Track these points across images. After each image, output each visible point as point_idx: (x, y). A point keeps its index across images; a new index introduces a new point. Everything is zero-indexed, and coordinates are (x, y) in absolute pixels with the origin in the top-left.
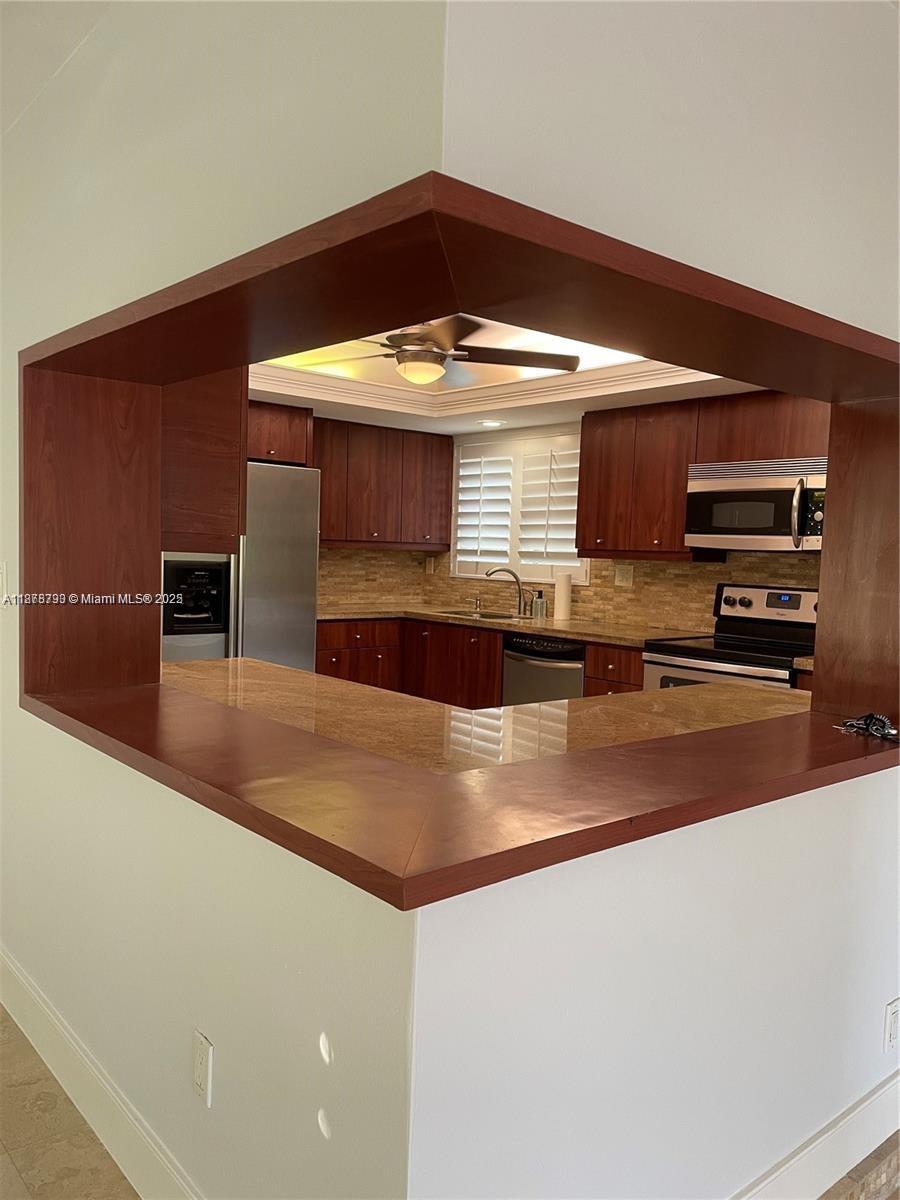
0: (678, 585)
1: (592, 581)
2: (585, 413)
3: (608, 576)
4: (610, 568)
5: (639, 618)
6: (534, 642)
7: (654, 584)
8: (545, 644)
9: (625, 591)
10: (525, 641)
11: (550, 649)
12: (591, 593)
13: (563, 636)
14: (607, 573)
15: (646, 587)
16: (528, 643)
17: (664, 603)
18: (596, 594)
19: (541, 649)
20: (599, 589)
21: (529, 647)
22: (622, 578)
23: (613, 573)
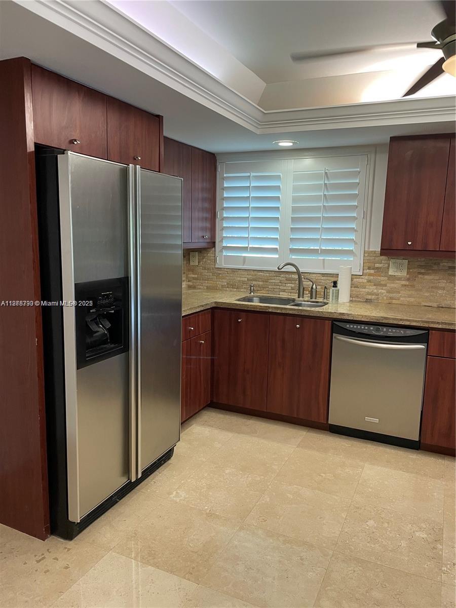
1: (365, 272)
2: (391, 137)
3: (381, 268)
4: (383, 262)
5: (412, 300)
6: (372, 328)
7: (428, 274)
8: (385, 329)
9: (399, 279)
10: (361, 327)
11: (391, 334)
12: (364, 280)
13: (407, 323)
14: (381, 265)
15: (420, 276)
16: (364, 329)
17: (438, 288)
18: (369, 281)
19: (381, 333)
20: (372, 277)
21: (366, 332)
22: (397, 270)
23: (387, 265)
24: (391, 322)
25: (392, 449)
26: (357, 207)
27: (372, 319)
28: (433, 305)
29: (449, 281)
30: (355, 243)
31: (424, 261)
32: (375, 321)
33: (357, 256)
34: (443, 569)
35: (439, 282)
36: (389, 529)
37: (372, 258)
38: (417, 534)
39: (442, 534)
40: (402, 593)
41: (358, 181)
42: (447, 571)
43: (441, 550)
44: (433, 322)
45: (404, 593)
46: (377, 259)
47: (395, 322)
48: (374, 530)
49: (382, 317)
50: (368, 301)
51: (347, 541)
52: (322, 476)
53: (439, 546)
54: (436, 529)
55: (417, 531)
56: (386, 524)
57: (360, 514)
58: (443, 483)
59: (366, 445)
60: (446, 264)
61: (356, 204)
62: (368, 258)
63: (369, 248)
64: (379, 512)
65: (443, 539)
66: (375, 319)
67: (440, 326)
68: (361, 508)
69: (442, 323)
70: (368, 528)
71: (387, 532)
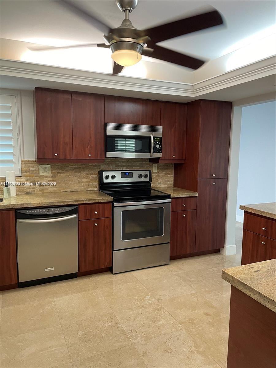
0: (76, 172)
1: (23, 174)
2: (35, 87)
3: (34, 171)
4: (35, 167)
5: (56, 189)
6: (44, 210)
7: (63, 173)
8: (53, 210)
9: (47, 177)
10: (37, 211)
11: (57, 212)
12: (23, 179)
13: (66, 204)
14: (33, 169)
15: (58, 174)
16: (40, 212)
17: (70, 180)
18: (27, 180)
19: (51, 213)
20: (29, 177)
21: (41, 213)
22: (45, 171)
23: (37, 169)
24: (56, 204)
25: (63, 283)
26: (12, 130)
27: (44, 204)
28: (68, 191)
29: (75, 176)
30: (14, 155)
31: (60, 165)
32: (46, 205)
33: (16, 164)
34: (129, 336)
35: (70, 177)
36: (92, 331)
37: (27, 165)
38: (106, 325)
39: (116, 318)
40: (121, 362)
41: (10, 113)
42: (131, 337)
43: (122, 327)
44: (80, 201)
45: (122, 362)
46: (30, 165)
47: (59, 204)
48: (85, 336)
49: (50, 202)
50: (27, 193)
51: (75, 352)
52: (33, 320)
53: (120, 326)
54: (112, 317)
55: (105, 324)
56: (88, 328)
57: (71, 331)
58: (99, 290)
59: (47, 287)
60: (72, 166)
61: (11, 128)
62: (24, 165)
63: (24, 158)
64: (80, 324)
65: (118, 321)
66: (46, 204)
67: (84, 202)
68: (69, 327)
69: (85, 200)
70: (80, 337)
71: (91, 333)
